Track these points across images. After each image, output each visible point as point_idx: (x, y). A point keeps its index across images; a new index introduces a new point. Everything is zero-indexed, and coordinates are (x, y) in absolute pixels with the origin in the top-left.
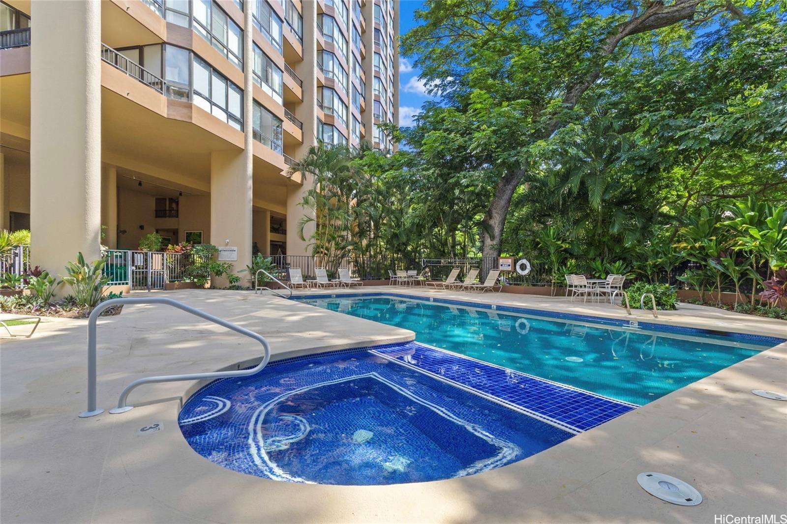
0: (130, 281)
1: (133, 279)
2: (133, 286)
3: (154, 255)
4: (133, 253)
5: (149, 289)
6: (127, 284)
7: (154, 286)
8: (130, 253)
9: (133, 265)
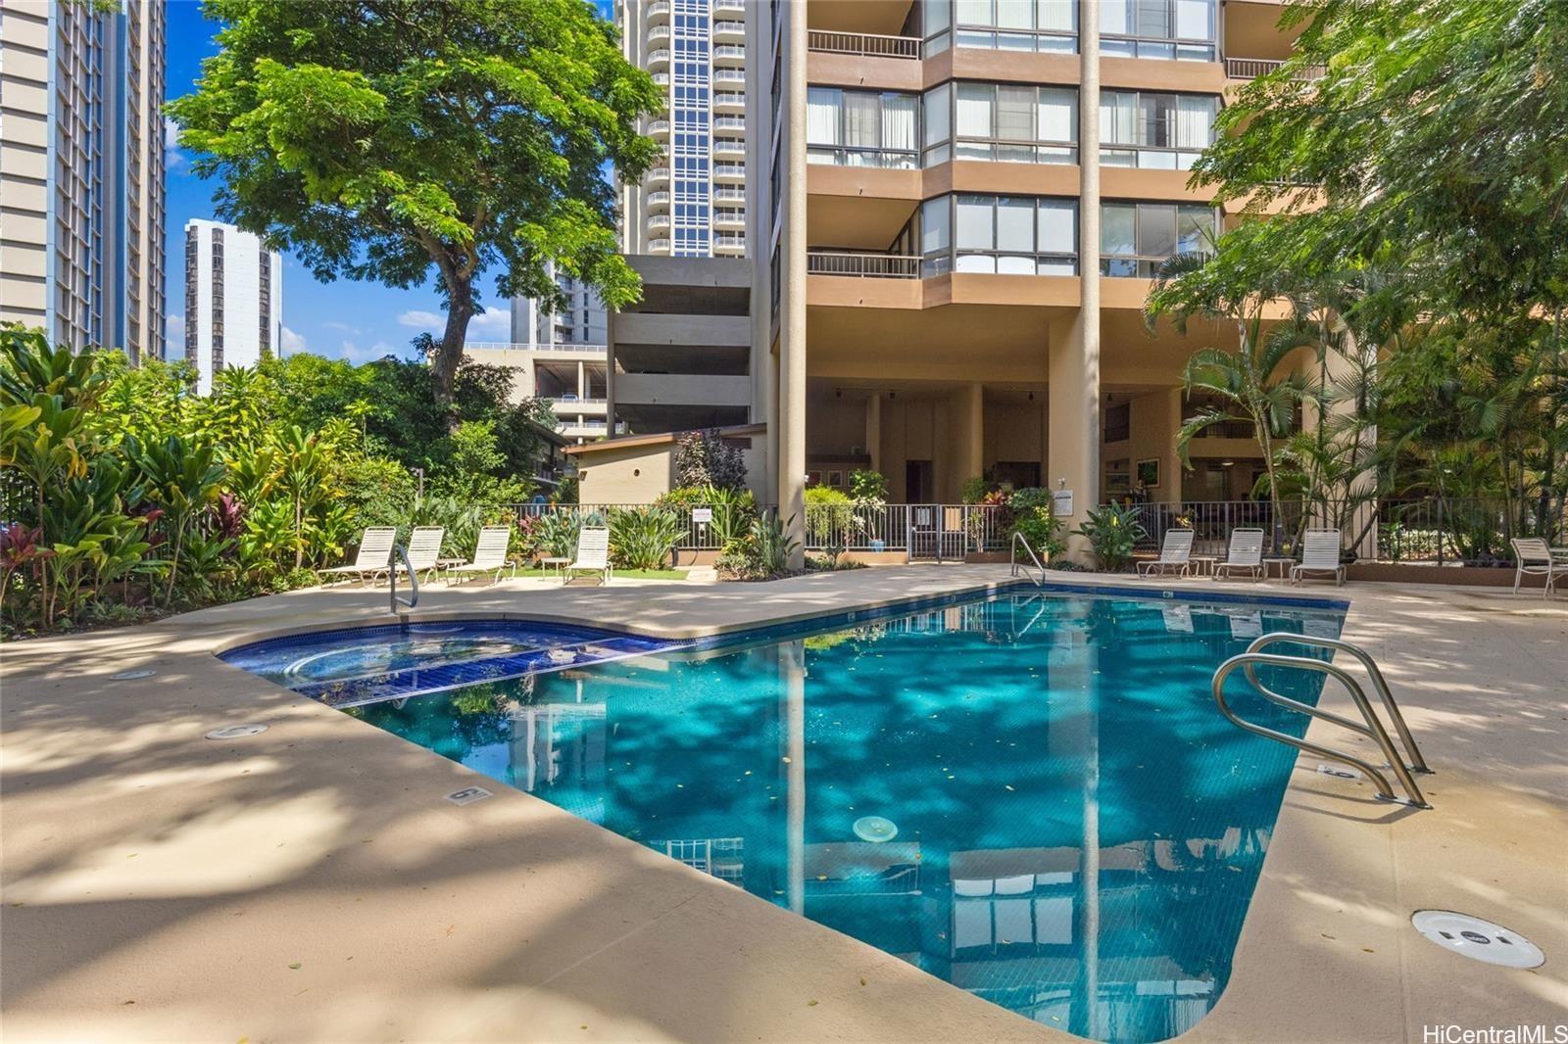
0: (909, 547)
1: (914, 544)
2: (913, 556)
3: (947, 510)
4: (914, 508)
5: (940, 561)
6: (905, 550)
7: (947, 555)
8: (908, 508)
9: (914, 525)
